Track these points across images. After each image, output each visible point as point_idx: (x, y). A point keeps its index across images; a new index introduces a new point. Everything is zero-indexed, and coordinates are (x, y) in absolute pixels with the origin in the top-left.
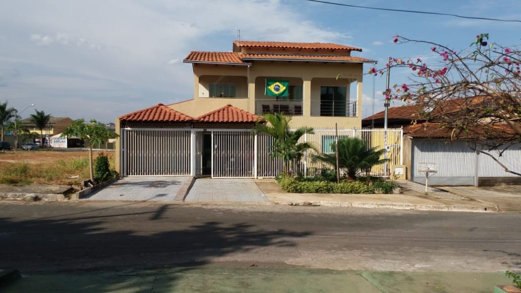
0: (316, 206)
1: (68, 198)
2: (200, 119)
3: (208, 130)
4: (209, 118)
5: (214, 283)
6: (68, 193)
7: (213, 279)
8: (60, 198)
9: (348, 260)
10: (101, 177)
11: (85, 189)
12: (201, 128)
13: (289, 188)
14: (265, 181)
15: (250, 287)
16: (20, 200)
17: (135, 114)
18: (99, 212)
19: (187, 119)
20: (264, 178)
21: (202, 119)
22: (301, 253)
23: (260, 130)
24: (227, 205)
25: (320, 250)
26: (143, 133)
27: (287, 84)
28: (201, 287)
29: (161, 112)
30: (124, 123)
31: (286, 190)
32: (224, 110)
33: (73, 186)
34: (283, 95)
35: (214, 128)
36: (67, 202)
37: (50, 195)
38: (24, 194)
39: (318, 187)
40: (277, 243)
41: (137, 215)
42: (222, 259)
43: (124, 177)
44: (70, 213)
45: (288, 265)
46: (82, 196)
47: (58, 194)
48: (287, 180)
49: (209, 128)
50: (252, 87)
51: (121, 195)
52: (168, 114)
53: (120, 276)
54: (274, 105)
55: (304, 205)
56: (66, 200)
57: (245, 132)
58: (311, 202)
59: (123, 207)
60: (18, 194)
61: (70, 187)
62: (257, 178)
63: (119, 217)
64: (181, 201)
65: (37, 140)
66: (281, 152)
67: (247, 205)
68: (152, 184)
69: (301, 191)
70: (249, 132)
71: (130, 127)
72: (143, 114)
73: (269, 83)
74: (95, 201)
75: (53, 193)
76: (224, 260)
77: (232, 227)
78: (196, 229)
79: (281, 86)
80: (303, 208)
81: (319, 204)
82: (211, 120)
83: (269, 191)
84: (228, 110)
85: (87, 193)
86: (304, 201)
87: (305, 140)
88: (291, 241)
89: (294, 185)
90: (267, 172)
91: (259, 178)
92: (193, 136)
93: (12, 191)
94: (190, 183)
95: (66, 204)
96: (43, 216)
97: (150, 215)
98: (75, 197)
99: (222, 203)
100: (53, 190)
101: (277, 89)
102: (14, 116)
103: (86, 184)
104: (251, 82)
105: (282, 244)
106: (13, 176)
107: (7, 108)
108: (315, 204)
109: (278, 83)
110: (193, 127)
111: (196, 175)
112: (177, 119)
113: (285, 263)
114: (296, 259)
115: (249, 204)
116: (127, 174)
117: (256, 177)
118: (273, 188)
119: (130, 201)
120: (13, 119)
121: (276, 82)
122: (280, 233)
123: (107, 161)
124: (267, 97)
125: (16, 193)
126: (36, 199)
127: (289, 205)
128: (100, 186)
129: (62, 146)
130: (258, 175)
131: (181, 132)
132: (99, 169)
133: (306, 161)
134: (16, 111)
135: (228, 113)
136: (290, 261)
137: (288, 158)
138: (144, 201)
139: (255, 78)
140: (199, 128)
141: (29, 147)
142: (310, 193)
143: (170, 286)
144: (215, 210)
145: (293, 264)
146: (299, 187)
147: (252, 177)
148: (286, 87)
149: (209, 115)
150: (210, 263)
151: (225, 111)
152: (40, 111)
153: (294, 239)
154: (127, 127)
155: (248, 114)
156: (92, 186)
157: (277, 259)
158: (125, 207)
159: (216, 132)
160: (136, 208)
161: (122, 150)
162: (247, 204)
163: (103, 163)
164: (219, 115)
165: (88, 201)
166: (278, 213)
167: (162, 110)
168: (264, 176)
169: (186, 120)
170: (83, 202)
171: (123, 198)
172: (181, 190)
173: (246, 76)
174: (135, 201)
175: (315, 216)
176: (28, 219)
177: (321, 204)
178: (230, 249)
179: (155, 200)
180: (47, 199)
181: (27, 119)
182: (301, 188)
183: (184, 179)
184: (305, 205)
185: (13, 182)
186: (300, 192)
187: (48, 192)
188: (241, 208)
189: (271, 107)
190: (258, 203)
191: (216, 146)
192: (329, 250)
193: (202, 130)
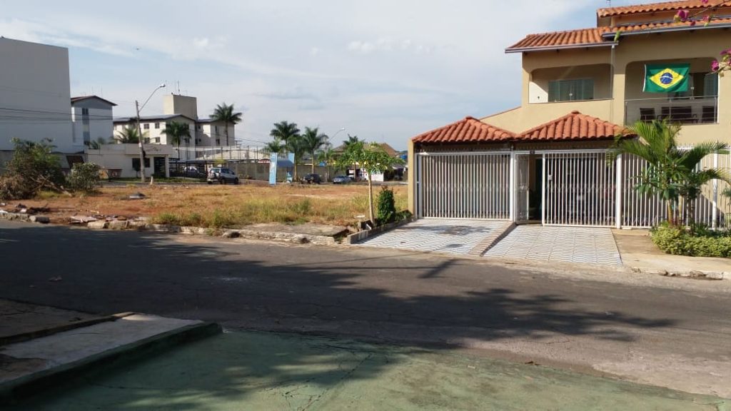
0: (715, 279)
1: (338, 242)
2: (524, 136)
3: (537, 152)
4: (539, 134)
5: (443, 378)
6: (338, 236)
7: (446, 371)
8: (330, 241)
9: (721, 377)
10: (385, 218)
11: (362, 231)
12: (526, 149)
13: (669, 247)
14: (635, 233)
15: (493, 394)
16: (287, 242)
17: (433, 133)
18: (362, 262)
19: (504, 136)
20: (632, 229)
21: (527, 137)
22: (632, 356)
23: (624, 150)
24: (546, 267)
25: (673, 355)
26: (443, 159)
27: (685, 70)
28: (418, 380)
29: (468, 129)
30: (419, 145)
31: (664, 249)
32: (565, 120)
33: (349, 228)
34: (677, 91)
35: (547, 149)
36: (336, 247)
37: (321, 237)
38: (292, 234)
39: (727, 248)
40: (596, 333)
41: (406, 270)
42: (487, 345)
43: (418, 218)
44: (331, 260)
45: (595, 371)
46: (356, 240)
47: (328, 236)
48: (665, 232)
49: (539, 149)
50: (619, 81)
51: (402, 243)
52: (477, 131)
53: (329, 346)
54: (663, 108)
55: (689, 277)
56: (336, 244)
57: (599, 154)
58: (705, 272)
59: (395, 258)
60: (286, 234)
61: (345, 228)
62: (621, 228)
63: (383, 270)
64: (478, 256)
65: (351, 172)
66: (656, 186)
67: (579, 269)
68: (450, 231)
69: (692, 253)
70: (604, 154)
71: (427, 152)
72: (443, 133)
73: (652, 71)
74: (369, 248)
75: (322, 235)
76: (490, 348)
77: (533, 299)
78: (474, 296)
79: (674, 74)
80: (687, 280)
81: (720, 277)
82: (542, 136)
83: (630, 250)
84: (572, 120)
85: (363, 237)
86: (690, 270)
87: (715, 166)
88: (626, 333)
89: (679, 242)
90: (639, 219)
91: (624, 227)
92: (513, 163)
93: (282, 230)
94: (504, 230)
95: (334, 249)
96: (298, 262)
97: (422, 272)
98: (346, 241)
99: (540, 263)
100: (323, 231)
101: (667, 79)
102: (324, 143)
103: (363, 226)
104: (619, 73)
105: (605, 336)
106: (290, 214)
107: (318, 134)
108: (713, 277)
109: (668, 70)
110: (514, 149)
111: (519, 219)
112: (489, 137)
113: (592, 368)
114: (617, 364)
115: (585, 267)
116: (423, 216)
117: (618, 226)
118: (641, 245)
119: (410, 251)
120: (323, 147)
121: (665, 68)
122: (615, 318)
123: (392, 196)
124: (647, 94)
125: (285, 233)
126: (304, 241)
127: (662, 275)
128: (382, 230)
129: (377, 180)
130: (622, 224)
131: (496, 156)
132: (382, 207)
133: (716, 202)
134: (327, 137)
135: (572, 124)
136: (604, 365)
137: (665, 194)
138: (427, 253)
139: (625, 65)
140: (522, 149)
141: (340, 180)
142: (711, 256)
143: (378, 371)
144: (521, 273)
145: (606, 371)
146: (688, 246)
147: (613, 226)
148: (684, 76)
149: (539, 130)
150: (466, 348)
151: (568, 123)
152: (353, 137)
153: (634, 331)
154: (422, 152)
155: (606, 124)
156: (370, 228)
157: (580, 360)
158: (398, 258)
159: (550, 155)
160: (411, 261)
161: (416, 182)
162: (582, 267)
163: (388, 201)
164: (555, 129)
165: (360, 248)
166: (629, 286)
167: (470, 125)
168: (635, 225)
169: (501, 139)
170: (353, 248)
171: (403, 247)
172: (485, 241)
173: (609, 63)
174: (416, 252)
175: (699, 296)
176: (280, 264)
177: (724, 277)
178: (509, 332)
179: (441, 251)
180: (317, 241)
181: (340, 147)
182: (692, 248)
183: (497, 225)
184: (692, 276)
185: (288, 220)
186: (690, 255)
187: (317, 234)
188: (567, 273)
189: (658, 112)
190: (602, 267)
191: (550, 177)
192: (692, 356)
193: (528, 152)
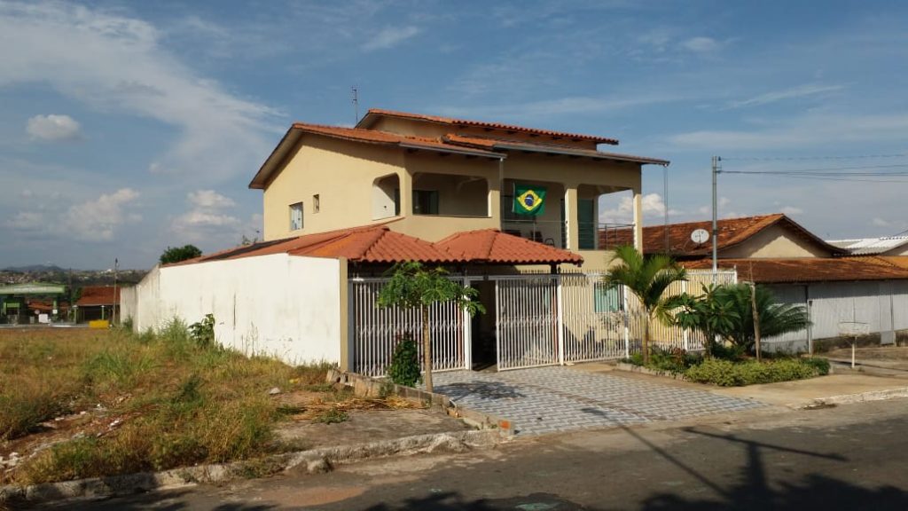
3: (491, 278)
8: (494, 437)
12: (479, 275)
20: (575, 364)
27: (543, 194)
29: (404, 245)
34: (538, 213)
35: (499, 274)
38: (430, 436)
49: (492, 274)
58: (823, 400)
62: (565, 365)
72: (378, 248)
73: (520, 191)
79: (535, 196)
81: (832, 402)
91: (567, 363)
104: (495, 189)
109: (531, 192)
110: (468, 274)
111: (474, 365)
117: (562, 362)
121: (528, 189)
124: (515, 215)
125: (412, 438)
130: (564, 360)
135: (509, 244)
139: (503, 181)
140: (475, 274)
147: (557, 363)
148: (543, 199)
151: (502, 242)
154: (356, 276)
159: (503, 281)
164: (502, 249)
167: (395, 239)
177: (834, 402)
180: (474, 441)
184: (819, 405)
191: (502, 309)
193: (481, 278)
